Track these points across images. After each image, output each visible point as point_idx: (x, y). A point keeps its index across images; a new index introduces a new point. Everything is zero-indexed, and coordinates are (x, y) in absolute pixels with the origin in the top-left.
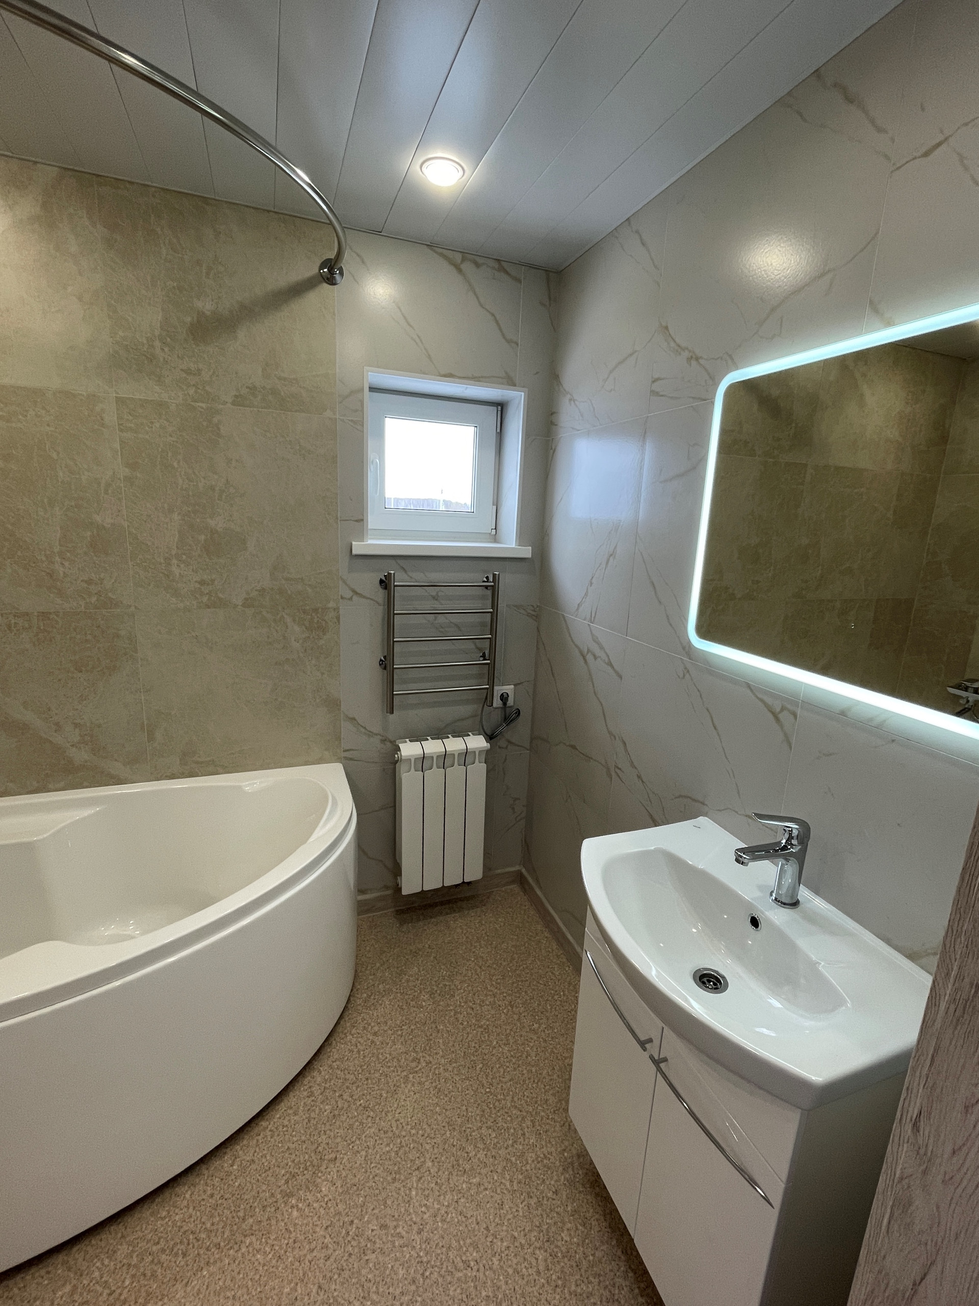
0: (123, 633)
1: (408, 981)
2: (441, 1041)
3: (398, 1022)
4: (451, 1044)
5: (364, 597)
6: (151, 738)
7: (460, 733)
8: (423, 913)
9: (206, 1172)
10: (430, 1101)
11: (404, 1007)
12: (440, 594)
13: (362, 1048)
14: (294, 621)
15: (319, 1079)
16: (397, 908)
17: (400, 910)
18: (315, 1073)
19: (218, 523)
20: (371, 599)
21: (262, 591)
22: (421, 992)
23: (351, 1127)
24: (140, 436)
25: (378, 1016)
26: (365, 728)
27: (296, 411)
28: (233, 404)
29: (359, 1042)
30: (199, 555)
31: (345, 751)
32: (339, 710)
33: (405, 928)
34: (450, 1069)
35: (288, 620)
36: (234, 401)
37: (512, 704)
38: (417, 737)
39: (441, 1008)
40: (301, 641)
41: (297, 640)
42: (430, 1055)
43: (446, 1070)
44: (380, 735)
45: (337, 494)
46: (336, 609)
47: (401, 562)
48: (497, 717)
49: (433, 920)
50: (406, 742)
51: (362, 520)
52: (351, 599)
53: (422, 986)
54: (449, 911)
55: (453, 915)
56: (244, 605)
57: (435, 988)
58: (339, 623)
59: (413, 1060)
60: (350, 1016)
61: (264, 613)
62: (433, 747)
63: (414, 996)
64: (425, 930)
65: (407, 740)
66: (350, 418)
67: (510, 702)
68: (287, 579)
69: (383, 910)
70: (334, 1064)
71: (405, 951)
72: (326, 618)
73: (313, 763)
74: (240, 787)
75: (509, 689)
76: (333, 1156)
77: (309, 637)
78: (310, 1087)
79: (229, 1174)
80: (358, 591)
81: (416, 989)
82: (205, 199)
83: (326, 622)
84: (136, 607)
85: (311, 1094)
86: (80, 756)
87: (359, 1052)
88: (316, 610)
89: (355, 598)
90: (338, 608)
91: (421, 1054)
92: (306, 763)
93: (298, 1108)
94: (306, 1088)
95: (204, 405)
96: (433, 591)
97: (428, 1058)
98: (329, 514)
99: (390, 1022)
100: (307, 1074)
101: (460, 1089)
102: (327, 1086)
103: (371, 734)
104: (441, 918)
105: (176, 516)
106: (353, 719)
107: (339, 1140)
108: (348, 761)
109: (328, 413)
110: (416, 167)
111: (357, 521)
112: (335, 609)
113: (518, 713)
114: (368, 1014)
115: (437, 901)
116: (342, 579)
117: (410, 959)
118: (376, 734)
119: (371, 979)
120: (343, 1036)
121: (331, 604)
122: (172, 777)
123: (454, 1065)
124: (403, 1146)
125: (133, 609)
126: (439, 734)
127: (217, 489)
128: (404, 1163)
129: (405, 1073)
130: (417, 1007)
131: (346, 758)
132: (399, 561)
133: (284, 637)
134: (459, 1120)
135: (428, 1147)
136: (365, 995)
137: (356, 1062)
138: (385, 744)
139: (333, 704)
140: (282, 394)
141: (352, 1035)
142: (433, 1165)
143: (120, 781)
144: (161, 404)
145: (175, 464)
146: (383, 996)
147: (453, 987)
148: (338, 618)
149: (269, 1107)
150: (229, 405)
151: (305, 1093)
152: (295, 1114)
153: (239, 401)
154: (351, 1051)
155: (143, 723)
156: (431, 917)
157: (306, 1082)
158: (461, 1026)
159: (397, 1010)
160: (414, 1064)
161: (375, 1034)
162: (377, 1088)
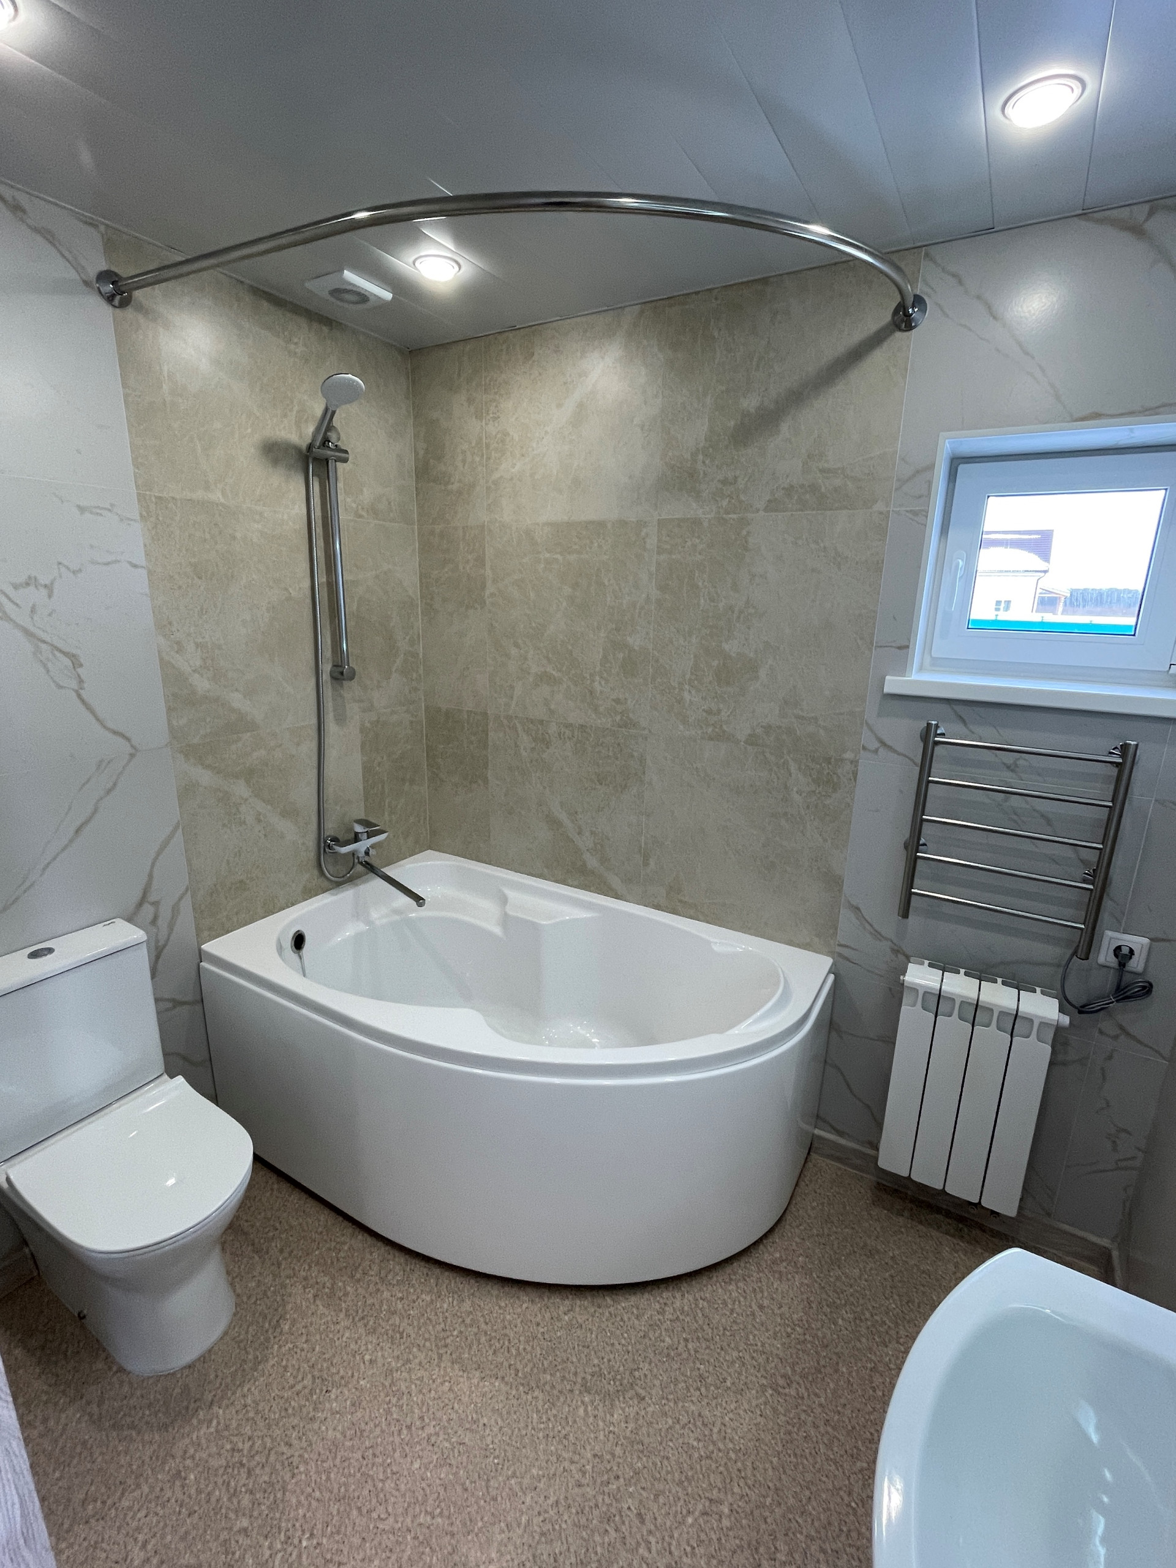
0: (635, 754)
1: (838, 1278)
2: (832, 1385)
3: (795, 1316)
4: (843, 1401)
5: (895, 751)
6: (646, 864)
7: (1020, 983)
8: (912, 1209)
9: (546, 1299)
10: (773, 1442)
11: (814, 1306)
12: (1021, 762)
13: (738, 1310)
14: (800, 769)
15: (678, 1304)
16: (880, 1181)
17: (884, 1185)
18: (678, 1295)
19: (732, 647)
20: (905, 756)
21: (768, 729)
22: (845, 1305)
23: (676, 1382)
24: (674, 557)
25: (777, 1289)
26: (871, 925)
27: (837, 509)
28: (766, 510)
29: (739, 1302)
30: (710, 682)
31: (840, 945)
32: (840, 891)
33: (875, 1212)
34: (822, 1429)
35: (793, 767)
36: (767, 506)
37: (1140, 968)
38: (945, 965)
39: (858, 1345)
40: (804, 794)
41: (799, 792)
42: (807, 1389)
43: (816, 1426)
44: (892, 941)
45: (875, 612)
46: (855, 762)
47: (959, 709)
48: (1104, 982)
49: (920, 1227)
50: (922, 964)
51: (907, 647)
52: (876, 751)
53: (852, 1299)
54: (952, 1231)
55: (955, 1241)
56: (746, 742)
57: (868, 1315)
58: (855, 781)
59: (784, 1376)
60: (748, 1265)
61: (768, 755)
62: (960, 985)
63: (834, 1302)
64: (902, 1232)
65: (927, 962)
66: (908, 509)
67: (1136, 964)
68: (798, 717)
69: (859, 1170)
70: (701, 1301)
71: (858, 1240)
72: (839, 771)
73: (799, 946)
74: (709, 942)
75: (1137, 942)
76: (642, 1392)
77: (814, 792)
78: (665, 1304)
79: (559, 1319)
80: (889, 743)
81: (841, 1296)
82: (765, 281)
83: (839, 777)
84: (650, 732)
85: (662, 1312)
86: (592, 862)
87: (732, 1311)
88: (828, 760)
89: (882, 751)
90: (857, 762)
91: (797, 1378)
92: (790, 943)
93: (643, 1314)
94: (661, 1301)
95: (734, 516)
96: (1009, 758)
97: (802, 1390)
98: (861, 639)
99: (785, 1309)
100: (671, 1289)
101: (817, 1466)
102: (681, 1317)
103: (877, 935)
104: (934, 1233)
105: (694, 640)
106: (857, 909)
107: (657, 1383)
108: (841, 960)
109: (879, 506)
110: (995, 112)
111: (900, 648)
112: (852, 762)
113: (1147, 989)
114: (768, 1279)
115: (945, 1207)
116: (867, 724)
117: (858, 1255)
118: (887, 939)
119: (797, 1243)
120: (727, 1280)
121: (848, 755)
122: (658, 907)
123: (829, 1429)
124: (711, 1458)
125: (646, 732)
126: (982, 972)
127: (737, 609)
128: (701, 1476)
129: (764, 1382)
130: (829, 1319)
131: (840, 955)
132: (956, 707)
133: (786, 787)
134: (791, 1501)
135: (736, 1490)
136: (778, 1255)
137: (723, 1320)
138: (897, 956)
139: (834, 882)
140: (823, 490)
141: (738, 1287)
142: (729, 1516)
143: (617, 897)
144: (696, 522)
145: (700, 584)
146: (797, 1273)
147: (893, 1333)
148: (855, 774)
149: (621, 1289)
150: (762, 513)
151: (657, 1306)
152: (637, 1318)
153: (773, 506)
154: (725, 1303)
155: (641, 847)
156: (921, 1222)
157: (665, 1295)
158: (871, 1392)
159: (802, 1300)
160: (781, 1382)
161: (761, 1307)
162: (725, 1368)
